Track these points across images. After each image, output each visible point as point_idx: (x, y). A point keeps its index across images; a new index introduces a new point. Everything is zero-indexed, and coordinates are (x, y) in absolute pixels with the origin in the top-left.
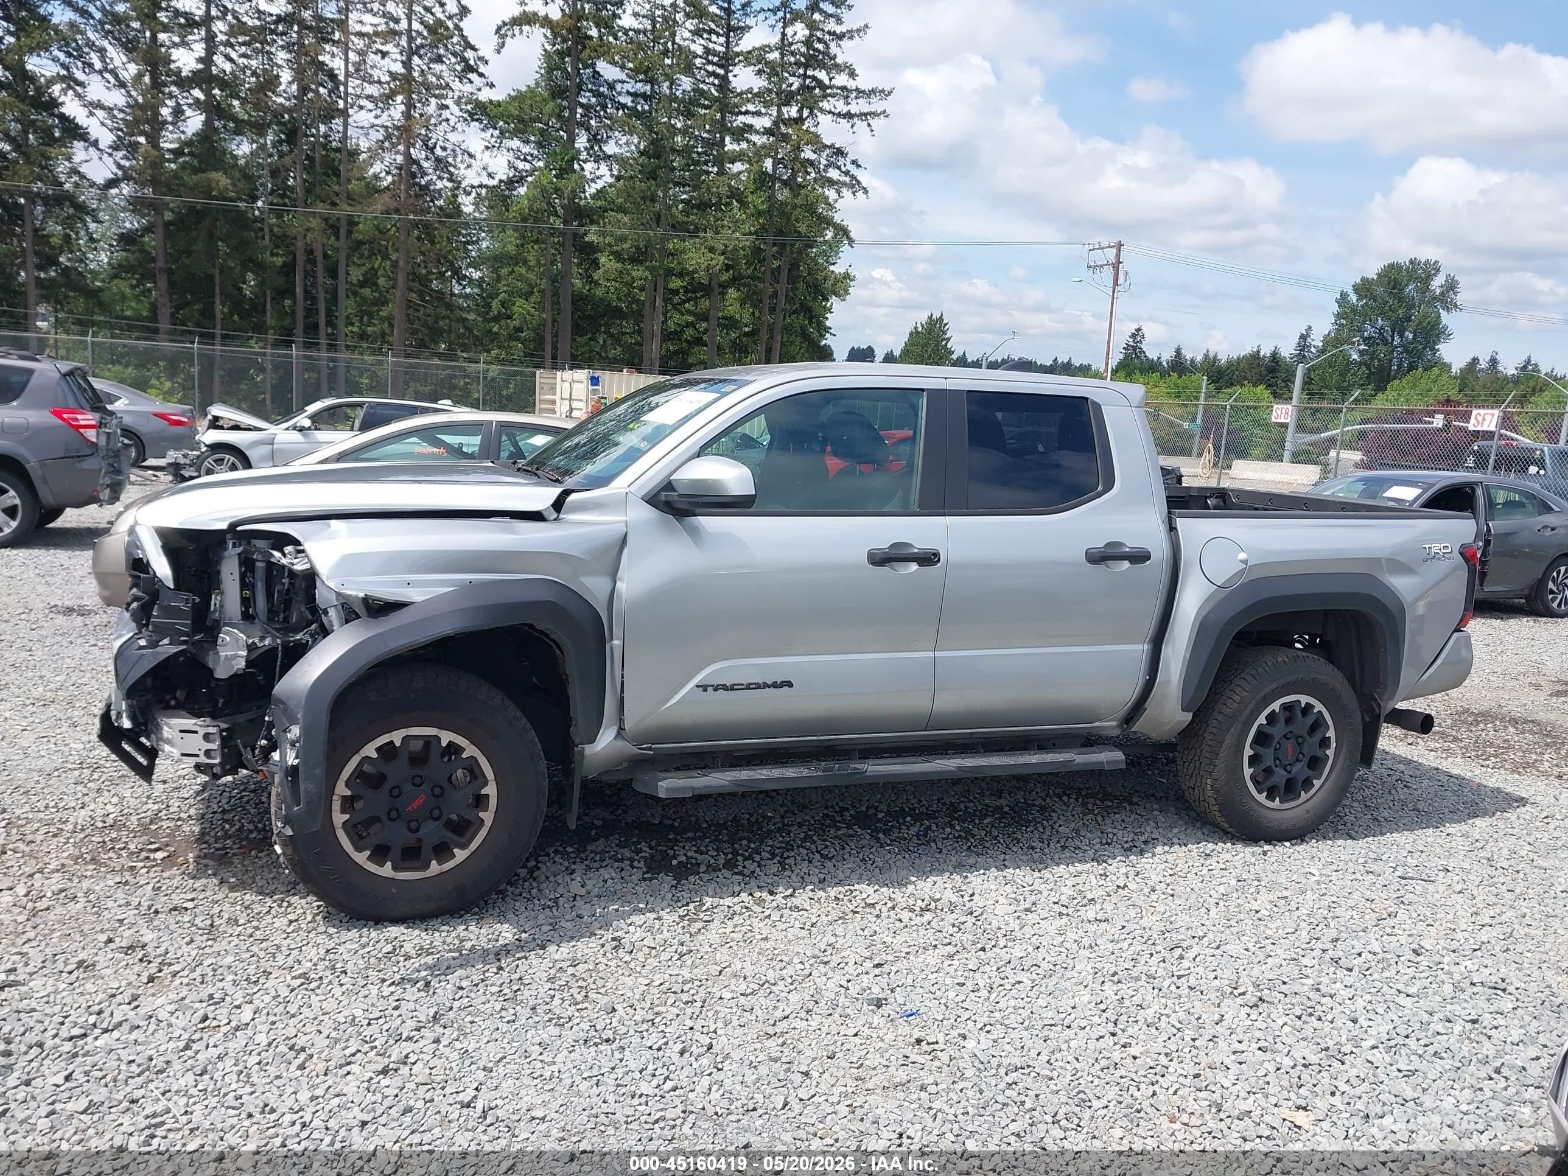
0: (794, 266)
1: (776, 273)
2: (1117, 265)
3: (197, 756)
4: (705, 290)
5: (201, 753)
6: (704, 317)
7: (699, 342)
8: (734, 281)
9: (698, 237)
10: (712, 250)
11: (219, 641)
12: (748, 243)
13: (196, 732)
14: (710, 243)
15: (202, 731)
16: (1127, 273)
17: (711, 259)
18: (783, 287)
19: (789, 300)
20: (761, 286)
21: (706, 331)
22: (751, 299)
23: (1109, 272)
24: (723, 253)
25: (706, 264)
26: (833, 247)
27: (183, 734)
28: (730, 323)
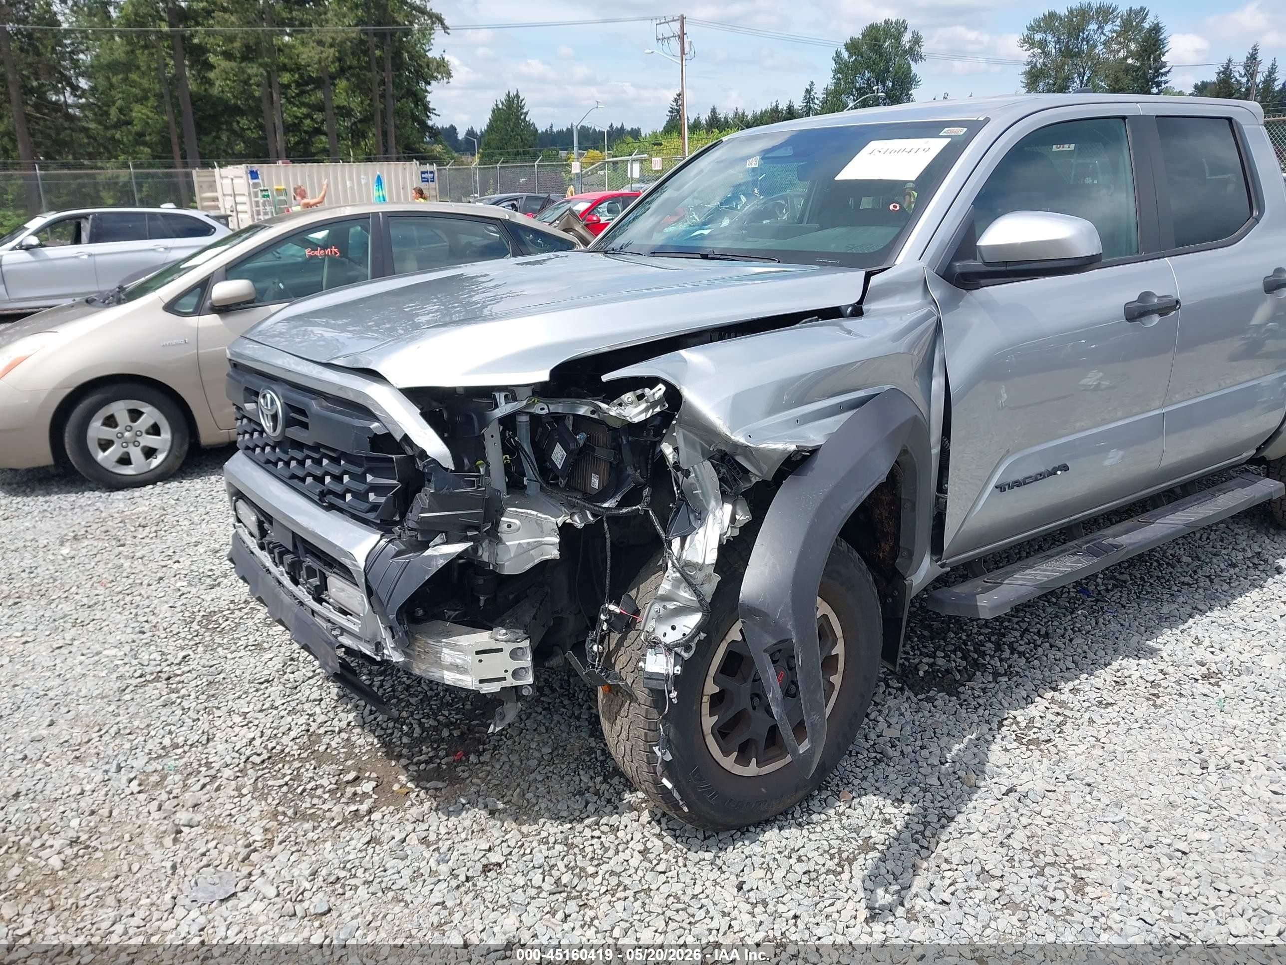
0: (397, 54)
1: (380, 62)
2: (682, 36)
3: (504, 679)
4: (319, 83)
5: (509, 676)
6: (320, 108)
7: (318, 131)
8: (342, 71)
9: (303, 32)
10: (320, 43)
12: (354, 35)
13: (501, 650)
14: (317, 37)
15: (508, 648)
16: (691, 43)
17: (322, 52)
18: (389, 75)
19: (397, 86)
20: (369, 75)
21: (323, 121)
22: (361, 87)
23: (675, 44)
24: (331, 46)
25: (317, 57)
26: (426, 33)
27: (481, 656)
28: (344, 112)
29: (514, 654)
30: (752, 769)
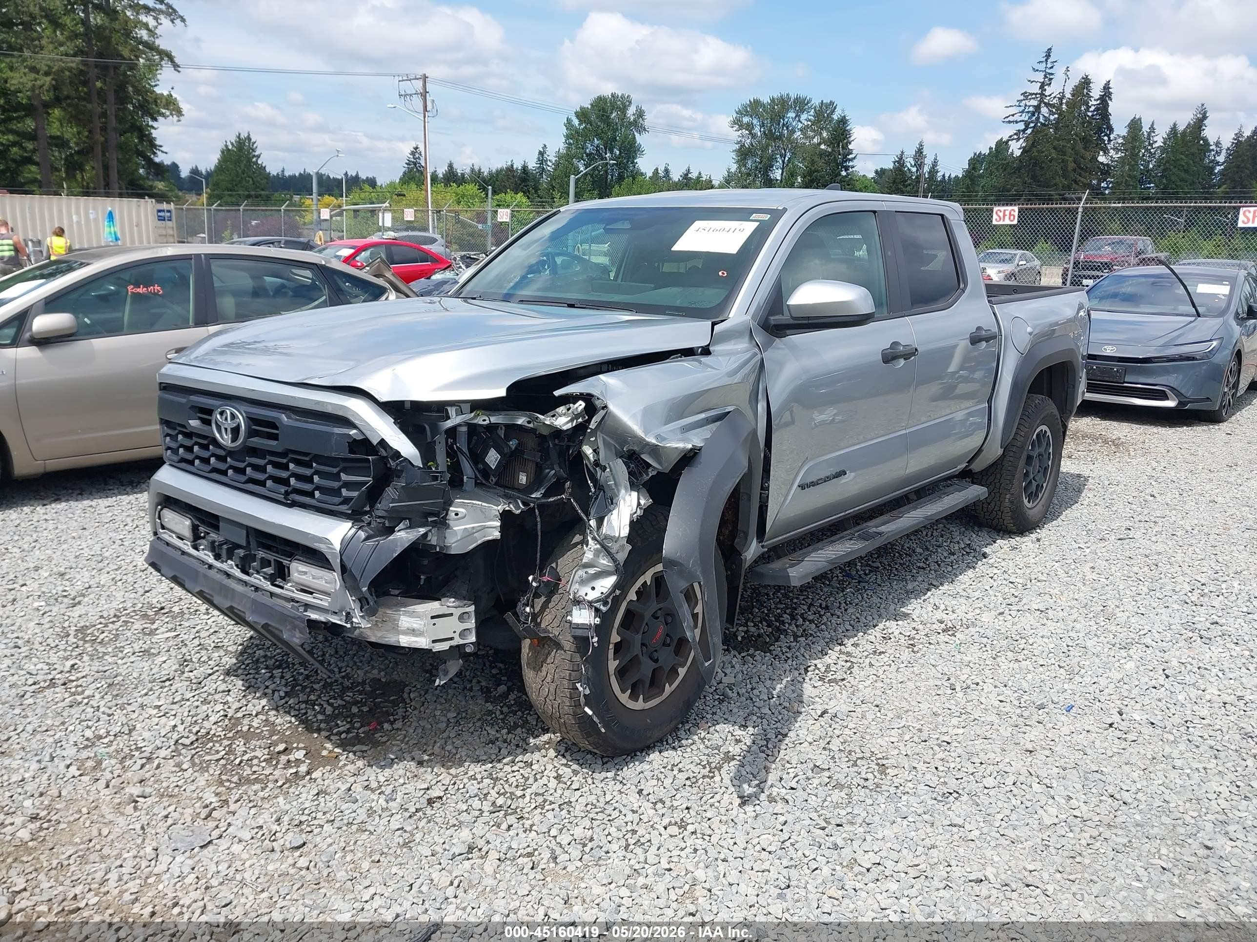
0: (120, 88)
1: (101, 95)
2: (424, 94)
3: (451, 639)
4: (30, 110)
5: (456, 636)
6: (32, 137)
7: (29, 161)
8: (57, 101)
9: (12, 56)
10: (34, 69)
11: (452, 515)
12: (74, 65)
13: (451, 615)
14: (29, 63)
15: (457, 612)
16: (433, 101)
17: (36, 80)
18: (111, 108)
19: (120, 120)
20: (89, 106)
21: (34, 151)
22: (78, 118)
23: (418, 102)
24: (47, 74)
25: (30, 84)
26: (153, 68)
27: (435, 621)
28: (60, 142)
29: (461, 618)
30: (639, 705)
